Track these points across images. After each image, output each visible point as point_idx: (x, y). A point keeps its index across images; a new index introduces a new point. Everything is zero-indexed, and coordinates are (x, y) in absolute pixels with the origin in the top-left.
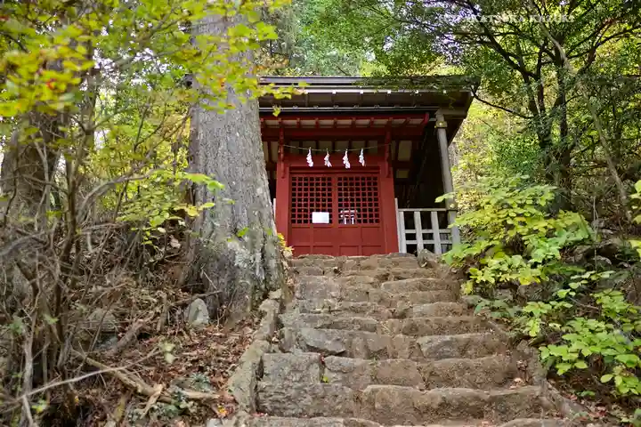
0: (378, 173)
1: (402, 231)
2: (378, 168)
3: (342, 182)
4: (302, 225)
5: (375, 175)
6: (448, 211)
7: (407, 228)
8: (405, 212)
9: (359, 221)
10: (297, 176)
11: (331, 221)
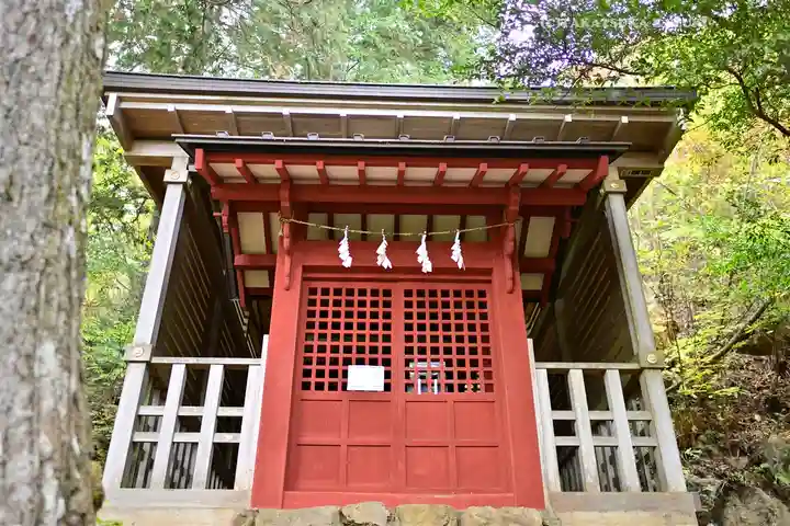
0: (490, 282)
1: (545, 415)
2: (489, 272)
3: (415, 299)
4: (326, 393)
5: (482, 287)
6: (641, 370)
7: (555, 407)
8: (549, 371)
9: (450, 388)
10: (319, 286)
11: (387, 387)
